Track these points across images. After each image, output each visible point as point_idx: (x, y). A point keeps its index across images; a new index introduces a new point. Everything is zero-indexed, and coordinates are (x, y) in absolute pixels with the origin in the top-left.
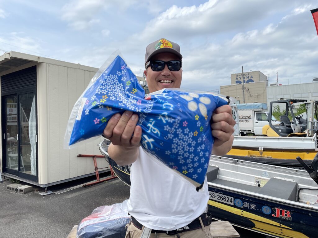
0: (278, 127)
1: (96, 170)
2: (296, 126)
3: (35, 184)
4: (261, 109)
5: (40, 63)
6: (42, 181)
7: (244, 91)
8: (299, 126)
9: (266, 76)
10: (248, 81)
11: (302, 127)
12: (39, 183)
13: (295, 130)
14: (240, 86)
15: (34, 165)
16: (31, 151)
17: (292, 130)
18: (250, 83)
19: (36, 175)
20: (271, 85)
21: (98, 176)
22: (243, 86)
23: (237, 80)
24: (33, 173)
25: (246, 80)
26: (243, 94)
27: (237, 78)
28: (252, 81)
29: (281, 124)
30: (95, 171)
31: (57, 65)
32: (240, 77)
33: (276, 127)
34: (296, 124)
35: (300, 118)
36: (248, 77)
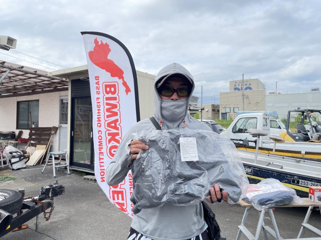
0: (295, 135)
2: (313, 134)
4: (273, 116)
7: (243, 98)
9: (264, 84)
10: (246, 89)
11: (319, 135)
13: (312, 137)
14: (240, 93)
17: (309, 137)
18: (248, 90)
20: (270, 93)
22: (243, 93)
23: (235, 87)
25: (245, 87)
26: (243, 101)
27: (235, 85)
28: (250, 89)
29: (298, 132)
32: (239, 84)
33: (293, 135)
34: (313, 133)
35: (317, 127)
36: (247, 84)
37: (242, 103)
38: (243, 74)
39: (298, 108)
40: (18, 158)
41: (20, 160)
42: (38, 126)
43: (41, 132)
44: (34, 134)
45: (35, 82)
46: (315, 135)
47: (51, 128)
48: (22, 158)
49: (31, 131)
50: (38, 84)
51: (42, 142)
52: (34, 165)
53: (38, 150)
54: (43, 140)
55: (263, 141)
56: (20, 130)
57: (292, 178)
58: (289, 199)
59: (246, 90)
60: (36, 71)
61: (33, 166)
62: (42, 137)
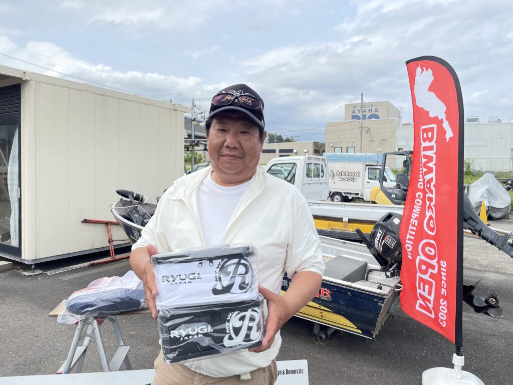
0: (392, 191)
1: (110, 243)
3: (16, 260)
4: (376, 162)
5: (26, 81)
6: (28, 255)
7: (361, 133)
9: (399, 109)
12: (23, 258)
15: (15, 231)
16: (11, 211)
18: (373, 119)
19: (17, 246)
20: (404, 125)
21: (113, 251)
22: (362, 124)
23: (354, 114)
24: (14, 242)
25: (368, 114)
26: (360, 137)
27: (354, 110)
28: (377, 117)
29: (396, 187)
30: (108, 244)
31: (52, 84)
32: (359, 109)
33: (389, 191)
36: (372, 109)
37: (360, 140)
38: (362, 94)
39: (399, 149)
59: (371, 119)
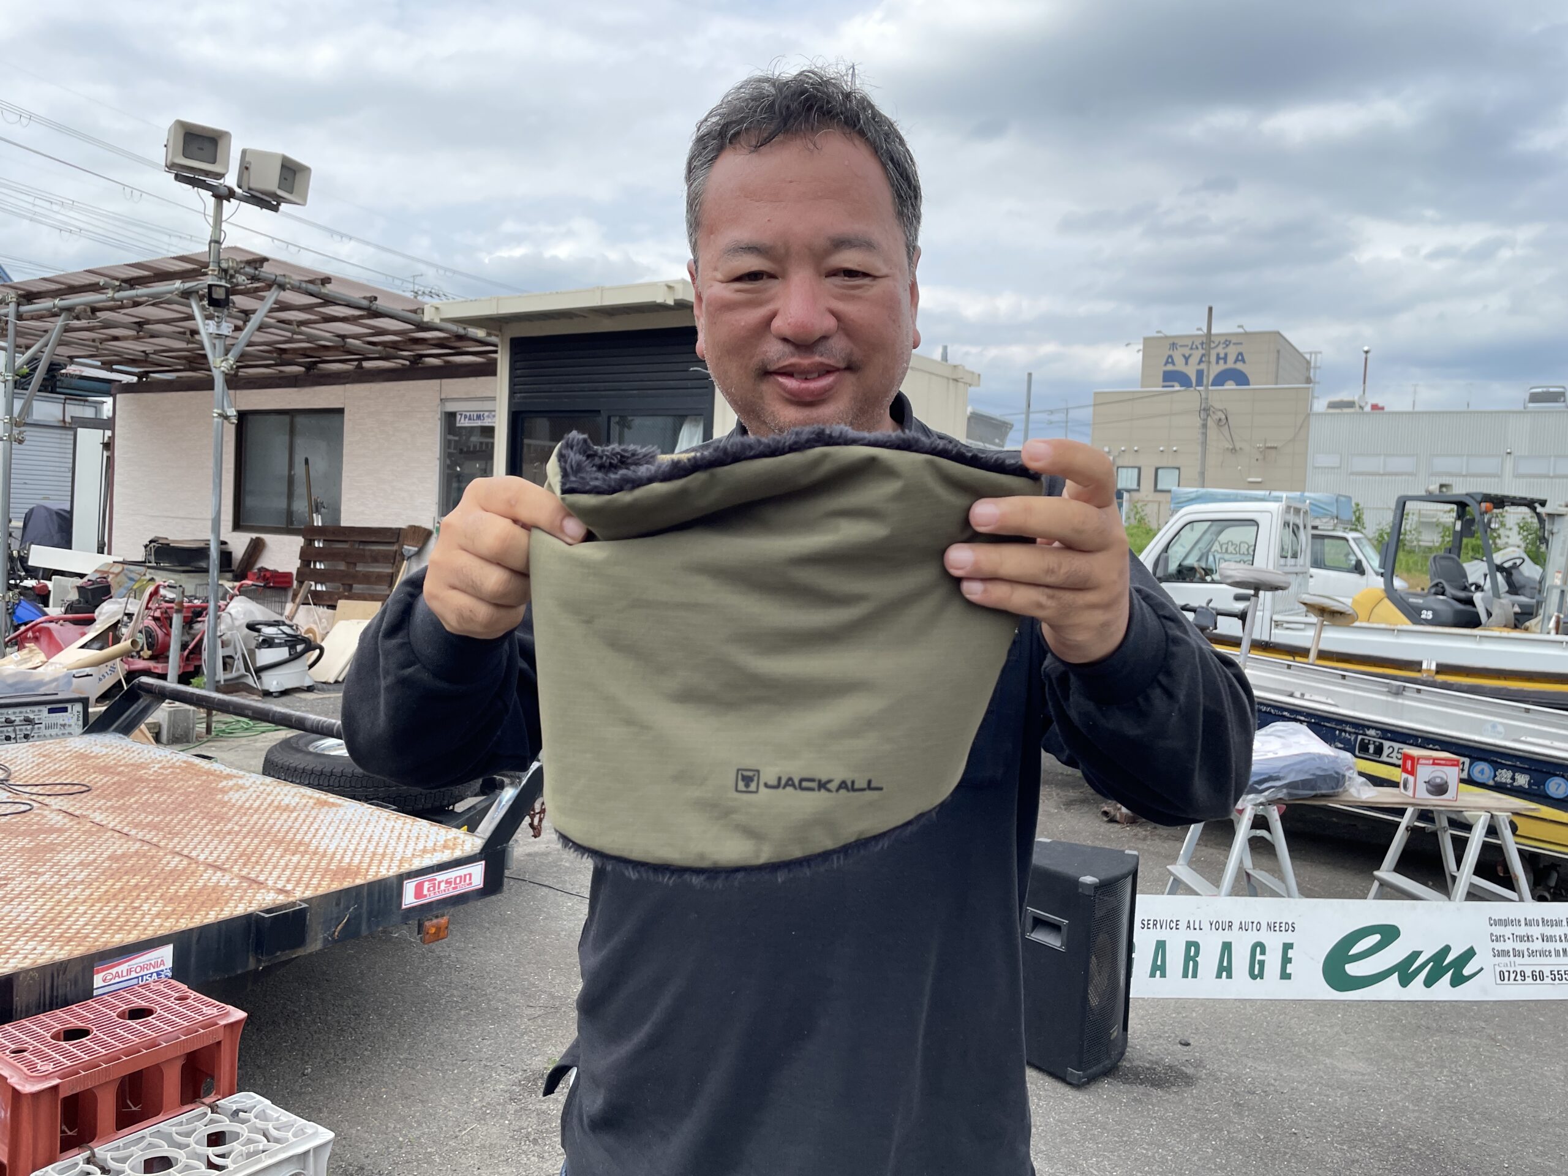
0: (1421, 601)
2: (1496, 601)
4: (1332, 518)
7: (1205, 426)
8: (1507, 600)
9: (1308, 356)
10: (1220, 380)
11: (1520, 606)
13: (1489, 614)
14: (1189, 398)
17: (1477, 615)
18: (1230, 386)
20: (1332, 405)
22: (1207, 399)
23: (1170, 367)
25: (1216, 369)
26: (1200, 436)
27: (1170, 356)
28: (1242, 379)
29: (1433, 590)
32: (1187, 352)
33: (1412, 600)
34: (1496, 594)
35: (1514, 571)
36: (1226, 355)
37: (1199, 449)
38: (1210, 309)
39: (1442, 486)
40: (286, 649)
41: (294, 657)
42: (338, 520)
43: (357, 546)
44: (320, 555)
45: (339, 336)
46: (1502, 606)
47: (400, 529)
48: (300, 648)
49: (309, 542)
50: (351, 344)
51: (358, 588)
52: (340, 679)
53: (348, 619)
54: (367, 579)
55: (1276, 617)
56: (254, 536)
57: (1360, 737)
58: (1330, 776)
59: (1223, 385)
60: (376, 298)
61: (336, 682)
62: (360, 568)
